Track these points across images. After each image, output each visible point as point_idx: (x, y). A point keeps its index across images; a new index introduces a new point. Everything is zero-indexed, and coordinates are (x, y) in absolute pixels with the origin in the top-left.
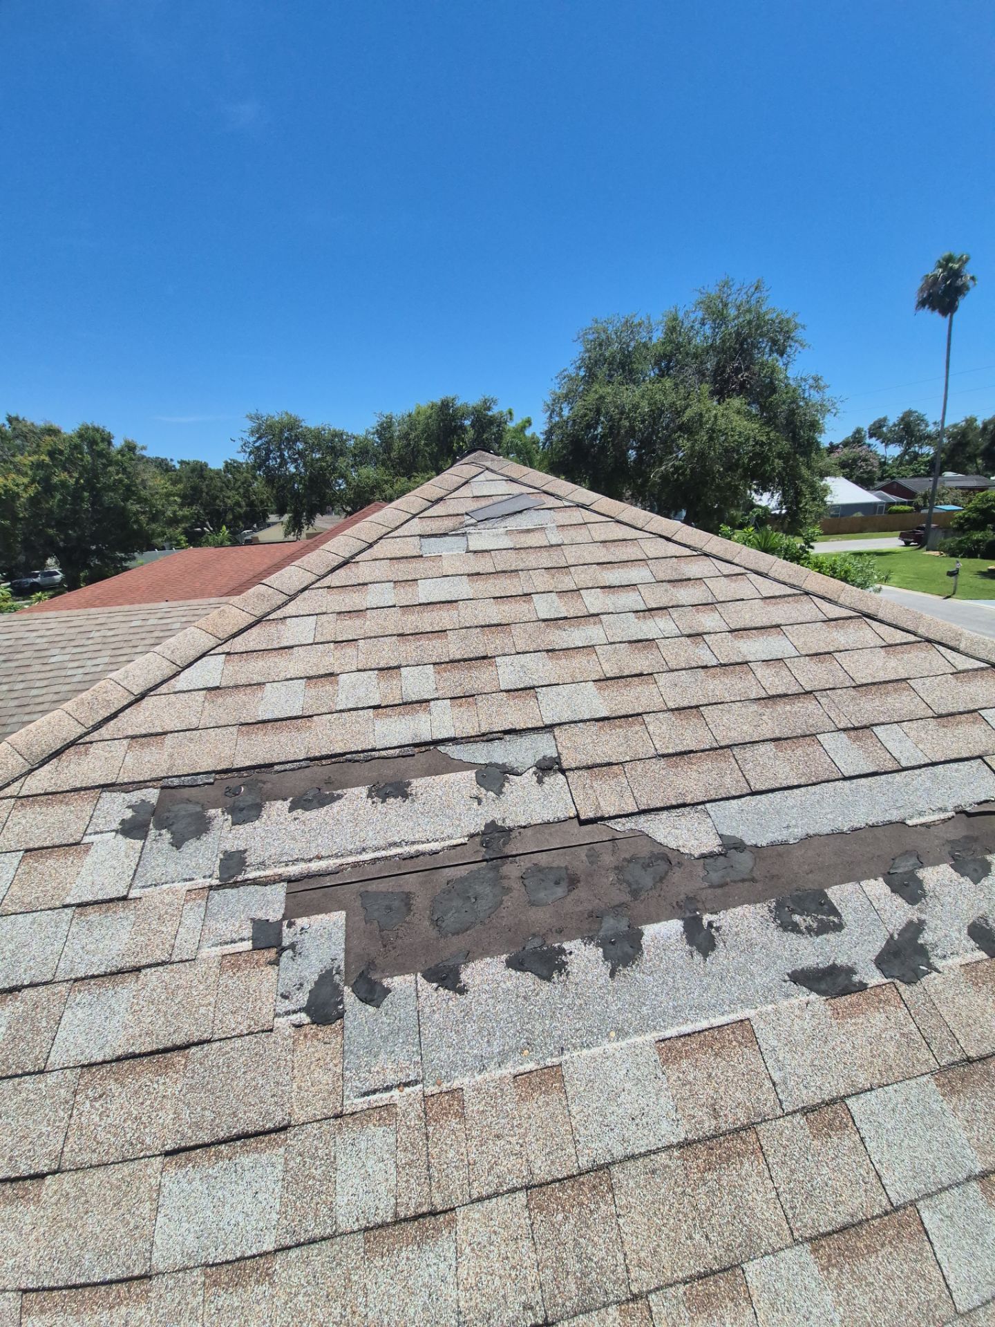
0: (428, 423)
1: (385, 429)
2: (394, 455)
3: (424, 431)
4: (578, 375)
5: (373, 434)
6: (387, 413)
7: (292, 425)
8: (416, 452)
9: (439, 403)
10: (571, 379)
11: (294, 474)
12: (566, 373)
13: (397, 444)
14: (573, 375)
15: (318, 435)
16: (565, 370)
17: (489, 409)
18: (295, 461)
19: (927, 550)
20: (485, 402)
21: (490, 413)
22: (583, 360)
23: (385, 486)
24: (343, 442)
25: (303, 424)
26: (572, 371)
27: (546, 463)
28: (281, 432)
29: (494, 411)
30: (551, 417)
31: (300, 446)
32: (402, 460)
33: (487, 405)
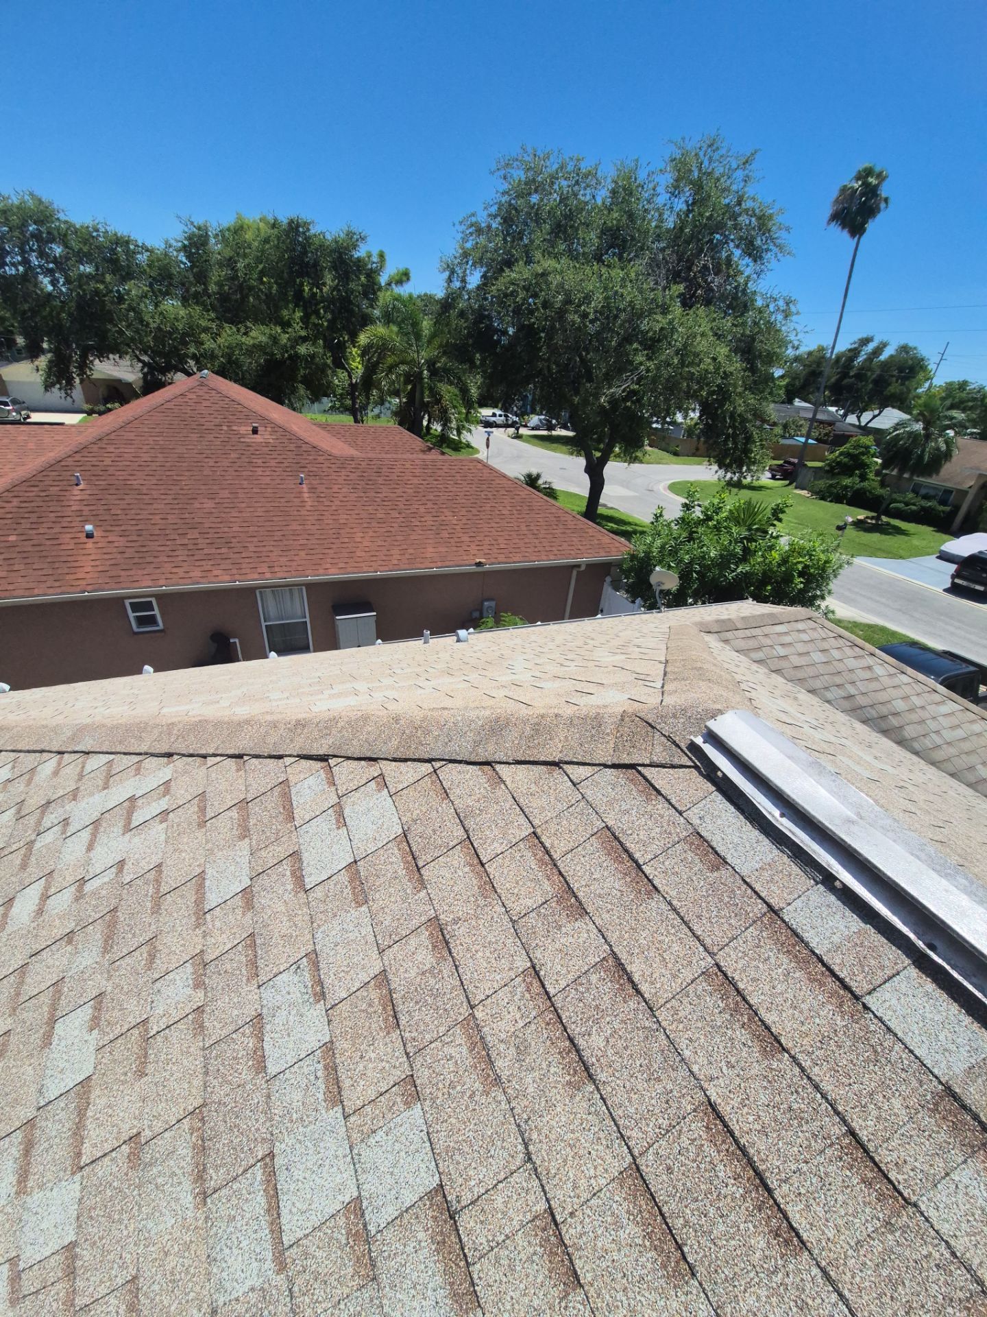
0: (263, 251)
1: (196, 244)
2: (213, 288)
3: (258, 260)
4: (489, 227)
5: (178, 251)
6: (199, 220)
7: (43, 215)
8: (244, 289)
9: (285, 221)
10: (479, 231)
11: (50, 294)
12: (474, 219)
13: (216, 275)
14: (483, 225)
15: (87, 236)
16: (473, 215)
17: (355, 247)
18: (50, 272)
19: (796, 488)
20: (350, 234)
21: (356, 254)
22: (500, 205)
23: (203, 335)
24: (130, 254)
25: (62, 217)
26: (482, 218)
27: (437, 342)
28: (24, 225)
29: (360, 253)
30: (450, 280)
31: (58, 250)
32: (224, 298)
33: (353, 240)
